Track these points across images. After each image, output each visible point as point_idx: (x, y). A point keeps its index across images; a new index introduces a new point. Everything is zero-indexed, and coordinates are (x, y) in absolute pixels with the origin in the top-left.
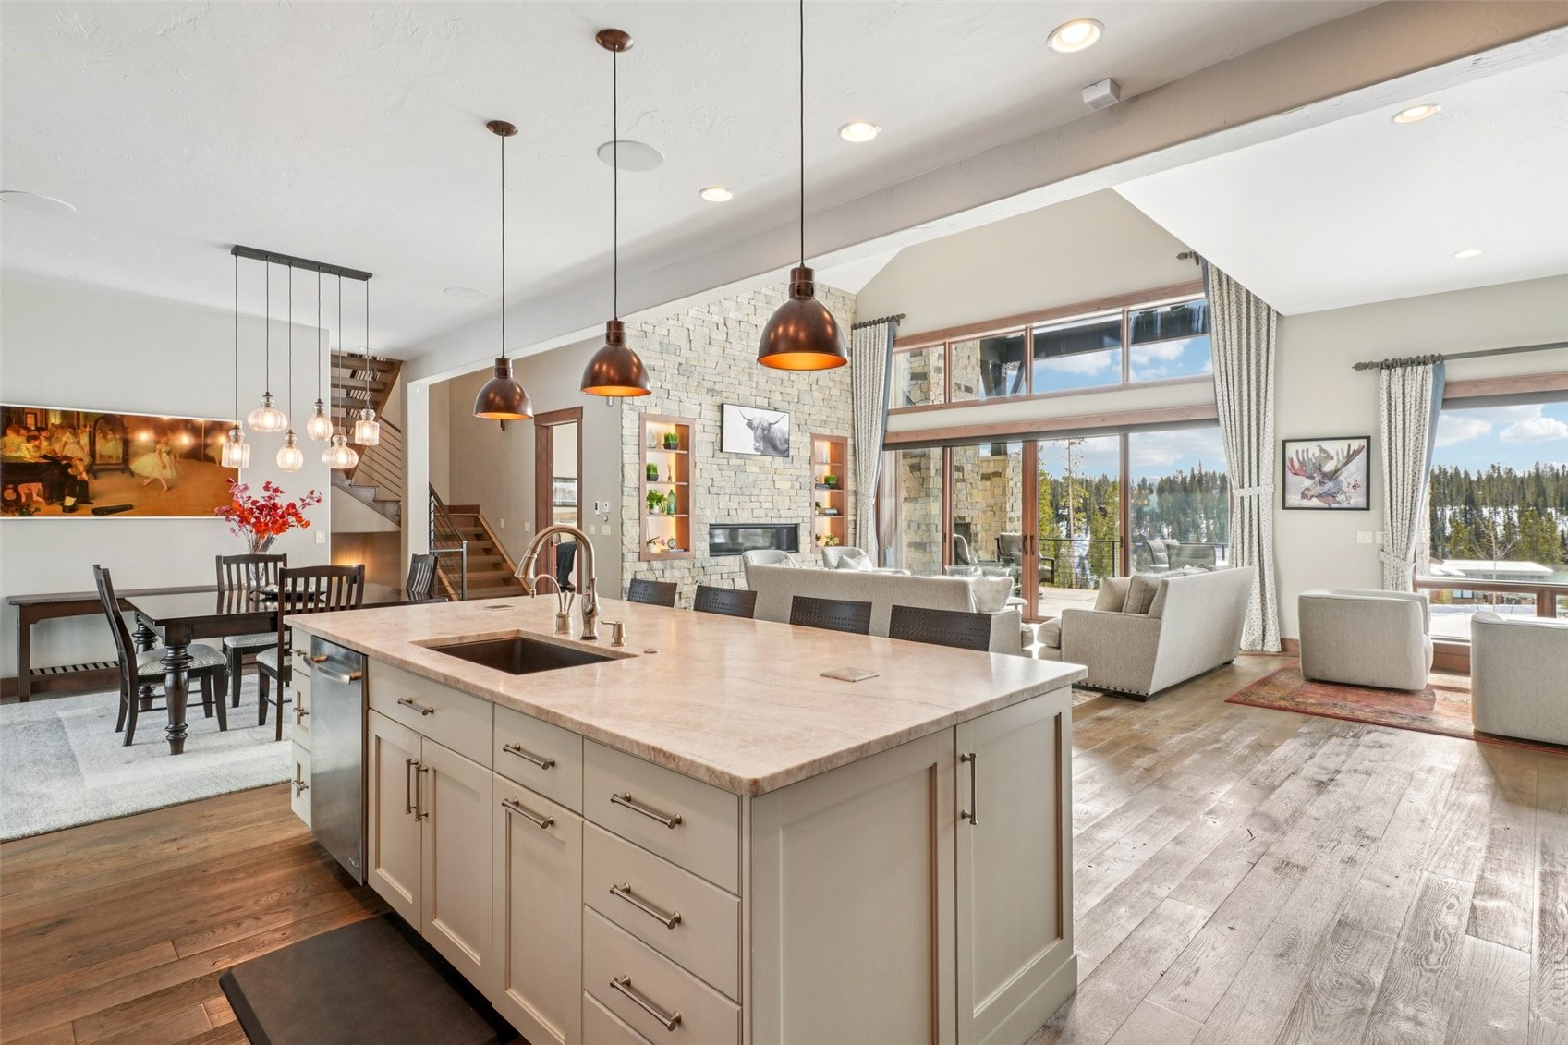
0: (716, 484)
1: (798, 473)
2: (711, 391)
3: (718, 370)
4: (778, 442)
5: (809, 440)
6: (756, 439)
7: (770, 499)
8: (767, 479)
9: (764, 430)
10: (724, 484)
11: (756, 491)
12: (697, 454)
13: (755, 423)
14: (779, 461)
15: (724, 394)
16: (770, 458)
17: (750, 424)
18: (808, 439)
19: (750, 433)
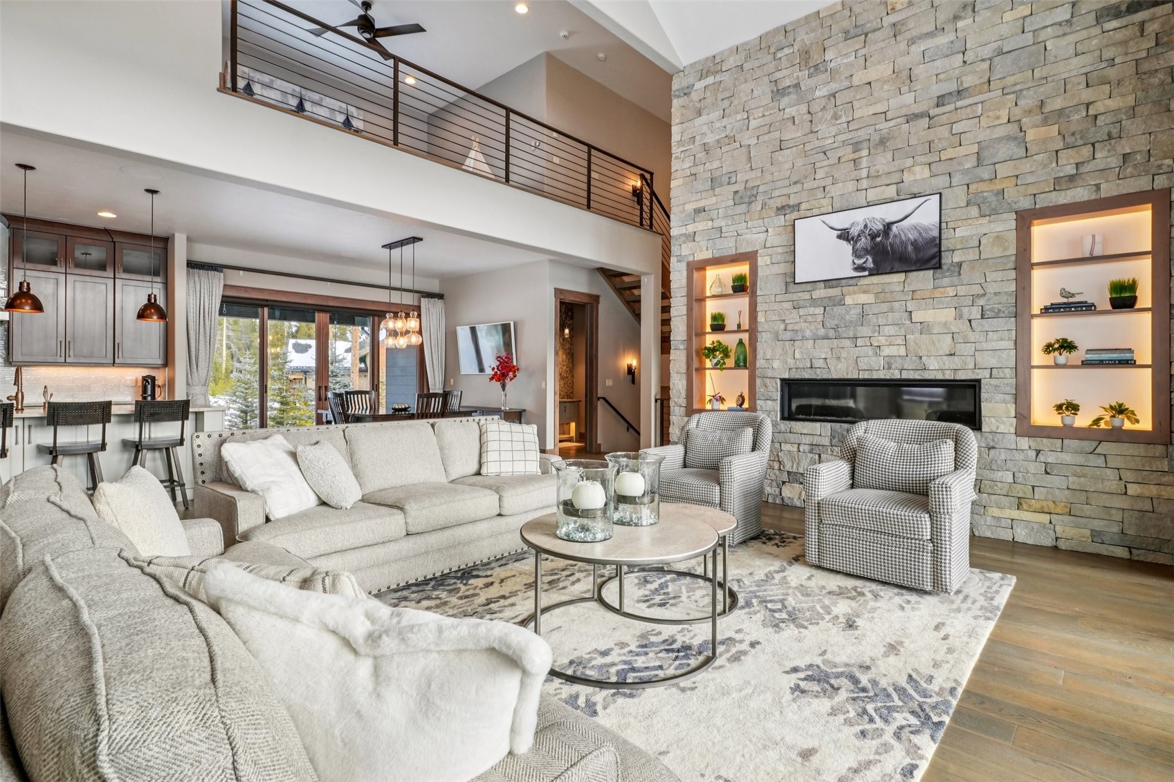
0: (789, 327)
1: (977, 290)
2: (781, 210)
3: (794, 179)
4: (910, 248)
5: (1013, 224)
6: (856, 254)
7: (900, 341)
8: (892, 310)
9: (873, 236)
10: (804, 325)
11: (865, 331)
12: (759, 293)
13: (855, 231)
14: (922, 280)
15: (803, 207)
16: (900, 277)
17: (844, 235)
18: (1007, 224)
19: (847, 248)
